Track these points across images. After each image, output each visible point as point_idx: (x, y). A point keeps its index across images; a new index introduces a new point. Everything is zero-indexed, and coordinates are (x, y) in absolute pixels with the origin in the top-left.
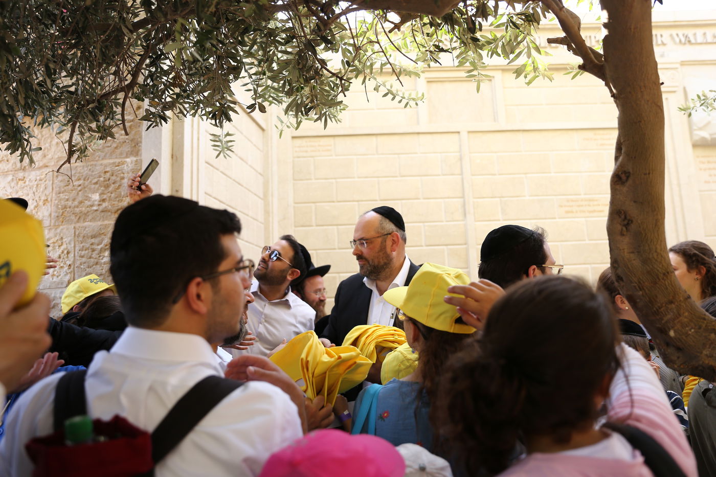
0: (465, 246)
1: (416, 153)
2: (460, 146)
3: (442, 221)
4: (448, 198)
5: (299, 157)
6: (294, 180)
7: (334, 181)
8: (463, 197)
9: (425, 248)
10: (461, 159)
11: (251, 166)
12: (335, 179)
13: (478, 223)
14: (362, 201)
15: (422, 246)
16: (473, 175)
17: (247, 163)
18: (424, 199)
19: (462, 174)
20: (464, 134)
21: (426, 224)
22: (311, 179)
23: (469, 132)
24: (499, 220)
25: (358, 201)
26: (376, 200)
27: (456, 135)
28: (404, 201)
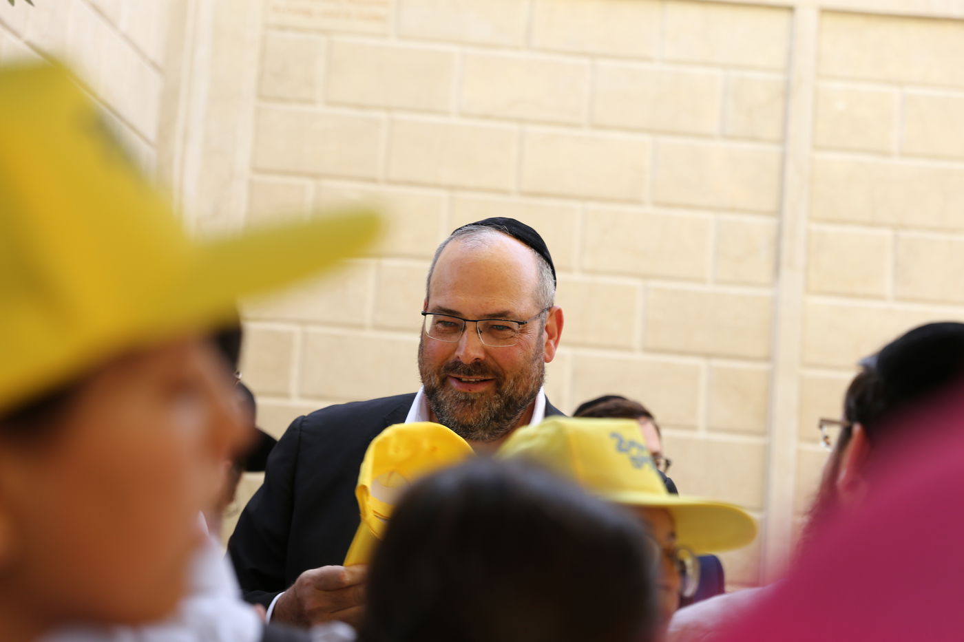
0: (762, 367)
1: (648, 59)
2: (790, 54)
3: (701, 280)
4: (733, 210)
5: (282, 28)
6: (261, 96)
7: (382, 116)
8: (778, 212)
9: (639, 357)
10: (786, 93)
11: (126, 37)
12: (389, 109)
13: (815, 301)
14: (464, 188)
15: (629, 349)
16: (817, 147)
17: (112, 23)
18: (657, 204)
19: (783, 140)
20: (808, 17)
21: (654, 284)
22: (311, 101)
23: (824, 11)
24: (881, 298)
25: (452, 188)
26: (504, 192)
27: (781, 18)
28: (592, 206)
